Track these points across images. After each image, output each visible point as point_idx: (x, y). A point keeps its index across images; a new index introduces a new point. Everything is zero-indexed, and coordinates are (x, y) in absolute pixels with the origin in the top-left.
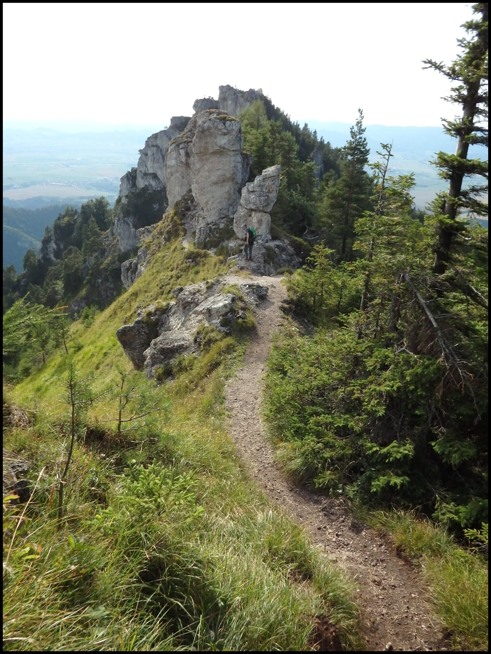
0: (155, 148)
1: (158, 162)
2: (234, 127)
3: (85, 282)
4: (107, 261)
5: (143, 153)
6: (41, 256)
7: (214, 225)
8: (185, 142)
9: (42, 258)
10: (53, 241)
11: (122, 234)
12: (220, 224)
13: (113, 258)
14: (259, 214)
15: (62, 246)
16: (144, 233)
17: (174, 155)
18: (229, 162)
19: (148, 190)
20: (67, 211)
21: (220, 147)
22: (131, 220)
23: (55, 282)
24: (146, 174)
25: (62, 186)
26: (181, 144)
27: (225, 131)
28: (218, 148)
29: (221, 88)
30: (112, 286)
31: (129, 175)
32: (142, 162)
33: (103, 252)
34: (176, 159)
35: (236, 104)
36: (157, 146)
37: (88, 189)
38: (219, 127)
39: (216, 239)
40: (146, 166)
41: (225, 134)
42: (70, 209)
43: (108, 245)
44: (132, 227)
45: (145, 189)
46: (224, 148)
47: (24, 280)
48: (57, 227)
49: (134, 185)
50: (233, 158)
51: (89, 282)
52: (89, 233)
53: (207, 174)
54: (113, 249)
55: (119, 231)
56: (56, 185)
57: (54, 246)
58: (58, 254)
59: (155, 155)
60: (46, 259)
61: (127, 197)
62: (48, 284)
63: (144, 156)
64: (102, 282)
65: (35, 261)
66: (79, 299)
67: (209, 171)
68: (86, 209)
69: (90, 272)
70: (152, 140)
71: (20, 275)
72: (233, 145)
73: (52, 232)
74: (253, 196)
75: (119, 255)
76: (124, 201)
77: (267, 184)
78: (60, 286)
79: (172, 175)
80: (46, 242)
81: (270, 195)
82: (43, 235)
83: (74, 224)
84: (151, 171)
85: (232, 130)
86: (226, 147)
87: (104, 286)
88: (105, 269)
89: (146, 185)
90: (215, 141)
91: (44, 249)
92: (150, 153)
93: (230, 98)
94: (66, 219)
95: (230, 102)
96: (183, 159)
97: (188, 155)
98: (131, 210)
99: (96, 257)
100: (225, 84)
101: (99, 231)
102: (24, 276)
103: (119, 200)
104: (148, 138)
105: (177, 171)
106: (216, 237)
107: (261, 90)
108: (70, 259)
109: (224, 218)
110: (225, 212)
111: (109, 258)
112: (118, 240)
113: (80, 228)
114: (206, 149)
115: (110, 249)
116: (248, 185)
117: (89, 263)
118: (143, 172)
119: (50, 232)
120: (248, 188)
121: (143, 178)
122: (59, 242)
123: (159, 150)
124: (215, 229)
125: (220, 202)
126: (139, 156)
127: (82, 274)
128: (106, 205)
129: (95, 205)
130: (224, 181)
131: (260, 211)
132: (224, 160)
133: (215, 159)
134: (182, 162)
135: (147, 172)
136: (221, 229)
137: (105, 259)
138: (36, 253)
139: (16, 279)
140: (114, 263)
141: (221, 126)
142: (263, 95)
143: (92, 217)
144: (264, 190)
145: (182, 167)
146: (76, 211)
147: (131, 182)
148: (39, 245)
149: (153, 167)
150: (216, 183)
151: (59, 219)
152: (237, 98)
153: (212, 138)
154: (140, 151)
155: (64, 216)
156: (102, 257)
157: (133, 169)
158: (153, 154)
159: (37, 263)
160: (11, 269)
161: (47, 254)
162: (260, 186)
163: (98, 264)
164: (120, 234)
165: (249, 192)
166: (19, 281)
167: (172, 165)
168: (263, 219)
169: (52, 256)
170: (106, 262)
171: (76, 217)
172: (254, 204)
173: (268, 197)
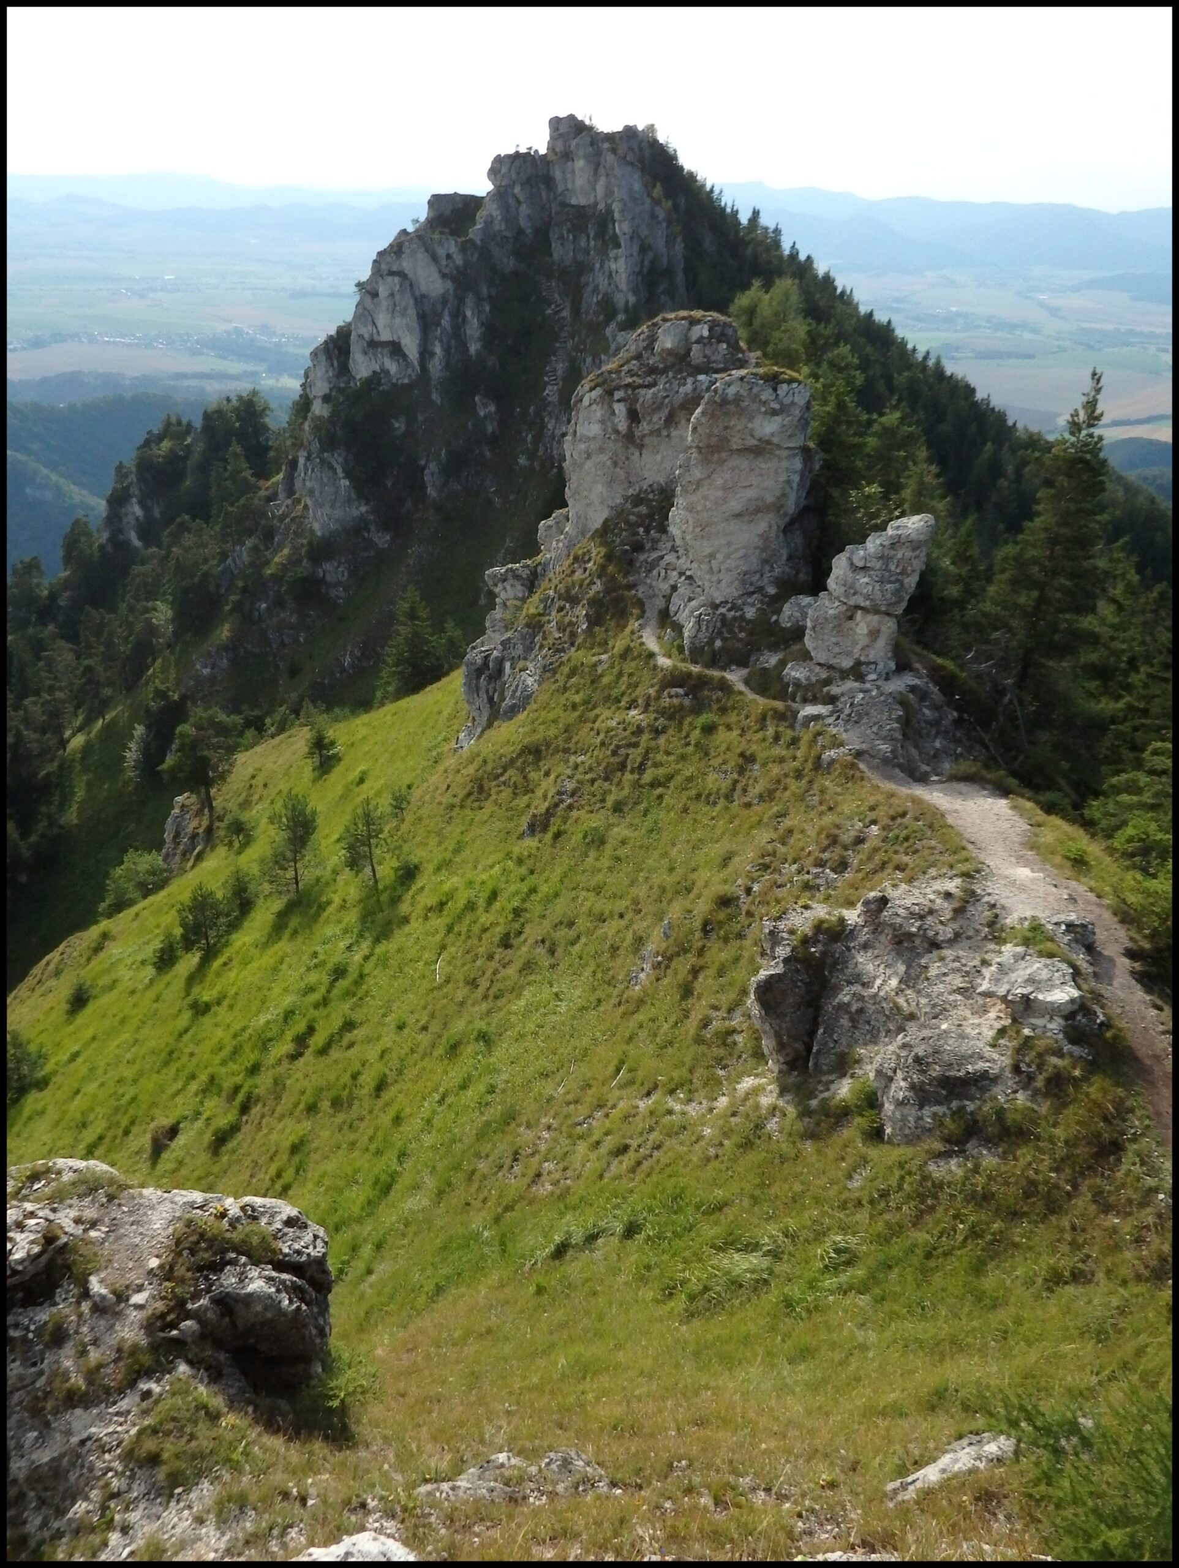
0: (397, 279)
1: (403, 316)
2: (797, 399)
3: (228, 608)
4: (281, 557)
5: (367, 291)
6: (105, 535)
7: (730, 610)
8: (627, 386)
9: (110, 540)
10: (134, 500)
11: (317, 494)
12: (746, 609)
13: (295, 549)
14: (875, 619)
15: (157, 513)
16: (504, 581)
17: (598, 412)
18: (776, 473)
19: (379, 384)
20: (168, 424)
21: (760, 440)
22: (340, 460)
23: (150, 604)
24: (373, 344)
25: (129, 345)
26: (617, 388)
27: (776, 406)
28: (754, 442)
29: (556, 123)
30: (294, 619)
31: (331, 346)
32: (364, 313)
33: (269, 535)
34: (602, 422)
35: (596, 170)
36: (402, 274)
37: (194, 353)
38: (763, 398)
39: (740, 645)
40: (374, 324)
41: (774, 413)
42: (174, 420)
43: (282, 518)
44: (341, 474)
45: (374, 380)
46: (769, 442)
47: (66, 594)
48: (145, 466)
49: (344, 370)
50: (785, 464)
51: (238, 607)
52: (228, 483)
53: (720, 494)
54: (294, 527)
55: (308, 484)
56: (114, 343)
57: (138, 511)
58: (148, 531)
59: (398, 297)
60: (119, 544)
61: (326, 399)
62: (131, 609)
63: (368, 299)
64: (268, 608)
65: (90, 547)
66: (213, 650)
67: (725, 488)
68: (214, 420)
69: (240, 584)
70: (389, 259)
71: (54, 581)
72: (790, 436)
73: (133, 478)
74: (866, 580)
75: (310, 543)
76: (319, 409)
77: (900, 556)
78: (162, 614)
79: (589, 457)
80: (117, 501)
81: (906, 581)
82: (109, 483)
83: (185, 459)
84: (385, 336)
85: (793, 403)
86: (775, 440)
87: (275, 620)
88: (277, 578)
89: (374, 372)
90: (750, 425)
91: (114, 519)
92: (383, 291)
93: (581, 152)
94: (166, 445)
95: (580, 163)
96: (623, 426)
97: (633, 416)
98: (339, 433)
99: (255, 549)
100: (563, 114)
101: (253, 480)
102: (66, 585)
103: (303, 405)
104: (380, 254)
105: (601, 450)
106: (740, 640)
107: (651, 128)
108: (186, 550)
109: (753, 593)
110: (754, 579)
111: (286, 551)
112: (306, 507)
113: (204, 468)
114: (725, 440)
115: (288, 528)
116: (852, 553)
117: (234, 560)
118: (367, 336)
119: (126, 476)
120: (850, 559)
121: (366, 353)
122: (149, 503)
123: (407, 283)
124: (735, 619)
125: (745, 556)
126: (357, 298)
127: (218, 587)
128: (264, 410)
129: (236, 410)
130: (758, 510)
131: (877, 612)
132: (763, 465)
133: (743, 463)
134: (617, 432)
135: (376, 338)
136: (749, 621)
137: (276, 552)
138: (93, 528)
139: (46, 593)
140: (299, 561)
141: (767, 394)
142: (656, 141)
143: (234, 443)
144: (893, 568)
145: (615, 441)
146: (189, 426)
147: (335, 363)
148: (100, 506)
149: (391, 327)
150: (739, 515)
151: (147, 443)
152: (599, 153)
153: (744, 420)
154: (359, 285)
155: (160, 438)
156: (267, 549)
157: (340, 330)
158: (392, 295)
159: (97, 554)
160: (32, 567)
161: (120, 531)
162: (881, 558)
163: (259, 563)
164: (311, 492)
165: (854, 568)
166: (53, 597)
167: (591, 435)
168: (884, 628)
169: (133, 537)
170: (277, 559)
171: (189, 440)
172: (867, 597)
173: (902, 584)
